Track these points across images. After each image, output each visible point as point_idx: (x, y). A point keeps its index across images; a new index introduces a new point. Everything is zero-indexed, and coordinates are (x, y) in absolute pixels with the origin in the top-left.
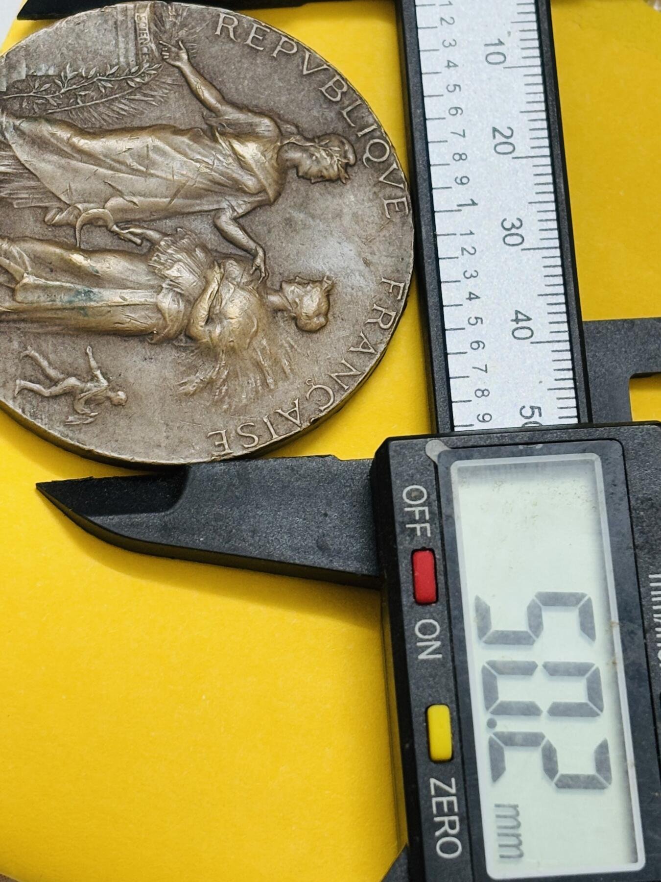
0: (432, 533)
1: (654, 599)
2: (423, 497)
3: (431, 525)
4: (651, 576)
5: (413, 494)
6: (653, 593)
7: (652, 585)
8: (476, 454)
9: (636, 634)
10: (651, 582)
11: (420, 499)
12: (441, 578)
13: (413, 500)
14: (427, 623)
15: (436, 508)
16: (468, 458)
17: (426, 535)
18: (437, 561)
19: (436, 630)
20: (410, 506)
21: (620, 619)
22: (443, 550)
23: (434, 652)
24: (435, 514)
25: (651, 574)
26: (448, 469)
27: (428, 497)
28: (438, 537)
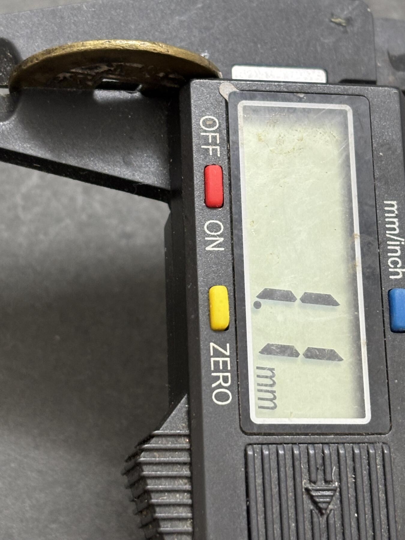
0: (220, 154)
1: (387, 220)
2: (215, 126)
3: (220, 148)
4: (385, 202)
5: (208, 123)
6: (386, 215)
7: (386, 208)
8: (259, 96)
9: (372, 245)
10: (385, 207)
11: (213, 127)
12: (227, 190)
13: (208, 127)
14: (213, 223)
15: (225, 135)
16: (252, 98)
17: (217, 156)
18: (224, 176)
19: (220, 229)
20: (205, 131)
21: (361, 233)
22: (229, 168)
23: (218, 246)
24: (224, 140)
25: (386, 200)
26: (236, 106)
27: (220, 126)
28: (226, 157)
